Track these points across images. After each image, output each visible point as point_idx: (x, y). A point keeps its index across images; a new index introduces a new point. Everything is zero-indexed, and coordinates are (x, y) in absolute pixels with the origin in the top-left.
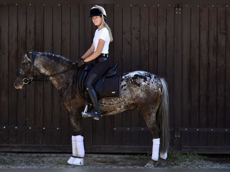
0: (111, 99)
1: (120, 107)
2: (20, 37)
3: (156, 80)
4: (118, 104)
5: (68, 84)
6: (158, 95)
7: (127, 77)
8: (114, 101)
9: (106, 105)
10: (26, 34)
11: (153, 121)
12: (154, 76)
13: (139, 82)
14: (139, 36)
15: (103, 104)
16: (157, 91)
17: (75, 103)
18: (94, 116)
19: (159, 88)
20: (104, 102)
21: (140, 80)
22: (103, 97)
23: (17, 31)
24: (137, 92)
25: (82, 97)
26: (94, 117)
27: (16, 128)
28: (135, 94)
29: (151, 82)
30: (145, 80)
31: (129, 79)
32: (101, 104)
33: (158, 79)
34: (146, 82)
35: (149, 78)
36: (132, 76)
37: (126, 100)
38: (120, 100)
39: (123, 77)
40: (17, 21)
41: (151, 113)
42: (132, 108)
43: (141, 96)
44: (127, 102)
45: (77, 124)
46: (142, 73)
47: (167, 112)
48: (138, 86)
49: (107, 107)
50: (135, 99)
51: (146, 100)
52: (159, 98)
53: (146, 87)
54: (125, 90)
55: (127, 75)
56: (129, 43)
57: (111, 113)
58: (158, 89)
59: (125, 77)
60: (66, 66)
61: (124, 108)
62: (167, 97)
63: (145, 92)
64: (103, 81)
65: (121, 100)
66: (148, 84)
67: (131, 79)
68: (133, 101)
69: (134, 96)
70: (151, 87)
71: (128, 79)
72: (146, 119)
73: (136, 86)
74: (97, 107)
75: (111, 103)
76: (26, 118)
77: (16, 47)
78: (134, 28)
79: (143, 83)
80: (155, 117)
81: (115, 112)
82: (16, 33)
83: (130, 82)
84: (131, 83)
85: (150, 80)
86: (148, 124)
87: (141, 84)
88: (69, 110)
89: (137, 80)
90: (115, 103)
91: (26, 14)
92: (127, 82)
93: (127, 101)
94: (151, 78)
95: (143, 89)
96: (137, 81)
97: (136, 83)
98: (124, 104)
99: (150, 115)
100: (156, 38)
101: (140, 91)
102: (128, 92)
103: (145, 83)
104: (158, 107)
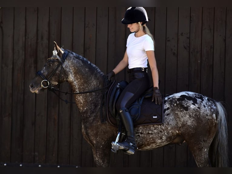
0: (150, 127)
1: (161, 138)
2: (29, 43)
3: (210, 104)
4: (158, 133)
5: (96, 106)
6: (212, 123)
7: (171, 99)
8: (154, 130)
9: (143, 135)
10: (37, 40)
11: (205, 158)
12: (206, 98)
13: (186, 104)
14: (189, 45)
15: (139, 134)
16: (210, 118)
17: (104, 132)
18: (128, 148)
19: (214, 114)
20: (141, 131)
21: (188, 102)
22: (141, 124)
23: (25, 36)
24: (184, 118)
25: (113, 124)
26: (128, 150)
27: (21, 165)
28: (181, 121)
29: (202, 105)
30: (195, 102)
31: (173, 101)
32: (137, 133)
33: (212, 102)
34: (196, 104)
35: (200, 100)
36: (177, 97)
37: (169, 128)
38: (162, 129)
39: (166, 99)
40: (25, 22)
41: (203, 147)
42: (176, 140)
43: (189, 123)
44: (170, 132)
45: (103, 162)
46: (191, 93)
47: (225, 147)
48: (186, 110)
49: (144, 138)
50: (180, 127)
51: (196, 128)
52: (213, 128)
53: (196, 112)
54: (168, 115)
55: (171, 96)
56: (174, 54)
57: (148, 147)
58: (211, 115)
59: (169, 99)
60: (99, 81)
61: (166, 140)
62: (226, 127)
63: (194, 118)
64: (141, 102)
65: (163, 127)
66: (199, 108)
67: (176, 100)
68: (179, 131)
69: (179, 123)
70: (202, 111)
71: (171, 101)
72: (195, 156)
73: (183, 110)
74: (133, 136)
75: (150, 132)
76: (34, 153)
77: (24, 56)
78: (182, 33)
79: (192, 107)
80: (207, 153)
81: (154, 146)
82: (24, 38)
83: (175, 104)
84: (175, 106)
85: (202, 102)
86: (198, 162)
87: (189, 108)
88: (95, 142)
89: (183, 102)
90: (155, 132)
91: (37, 12)
92: (171, 104)
93: (170, 130)
94: (203, 100)
95: (191, 114)
96: (185, 103)
97: (182, 106)
98: (166, 134)
99: (201, 150)
100: (211, 48)
101: (188, 116)
102: (171, 117)
103: (194, 106)
104: (211, 140)
